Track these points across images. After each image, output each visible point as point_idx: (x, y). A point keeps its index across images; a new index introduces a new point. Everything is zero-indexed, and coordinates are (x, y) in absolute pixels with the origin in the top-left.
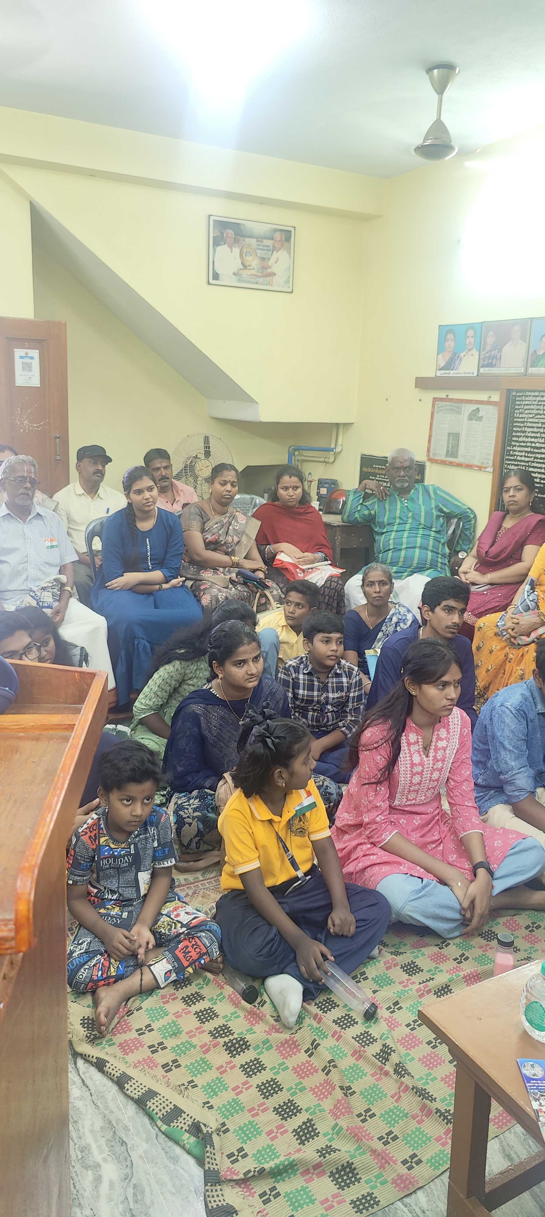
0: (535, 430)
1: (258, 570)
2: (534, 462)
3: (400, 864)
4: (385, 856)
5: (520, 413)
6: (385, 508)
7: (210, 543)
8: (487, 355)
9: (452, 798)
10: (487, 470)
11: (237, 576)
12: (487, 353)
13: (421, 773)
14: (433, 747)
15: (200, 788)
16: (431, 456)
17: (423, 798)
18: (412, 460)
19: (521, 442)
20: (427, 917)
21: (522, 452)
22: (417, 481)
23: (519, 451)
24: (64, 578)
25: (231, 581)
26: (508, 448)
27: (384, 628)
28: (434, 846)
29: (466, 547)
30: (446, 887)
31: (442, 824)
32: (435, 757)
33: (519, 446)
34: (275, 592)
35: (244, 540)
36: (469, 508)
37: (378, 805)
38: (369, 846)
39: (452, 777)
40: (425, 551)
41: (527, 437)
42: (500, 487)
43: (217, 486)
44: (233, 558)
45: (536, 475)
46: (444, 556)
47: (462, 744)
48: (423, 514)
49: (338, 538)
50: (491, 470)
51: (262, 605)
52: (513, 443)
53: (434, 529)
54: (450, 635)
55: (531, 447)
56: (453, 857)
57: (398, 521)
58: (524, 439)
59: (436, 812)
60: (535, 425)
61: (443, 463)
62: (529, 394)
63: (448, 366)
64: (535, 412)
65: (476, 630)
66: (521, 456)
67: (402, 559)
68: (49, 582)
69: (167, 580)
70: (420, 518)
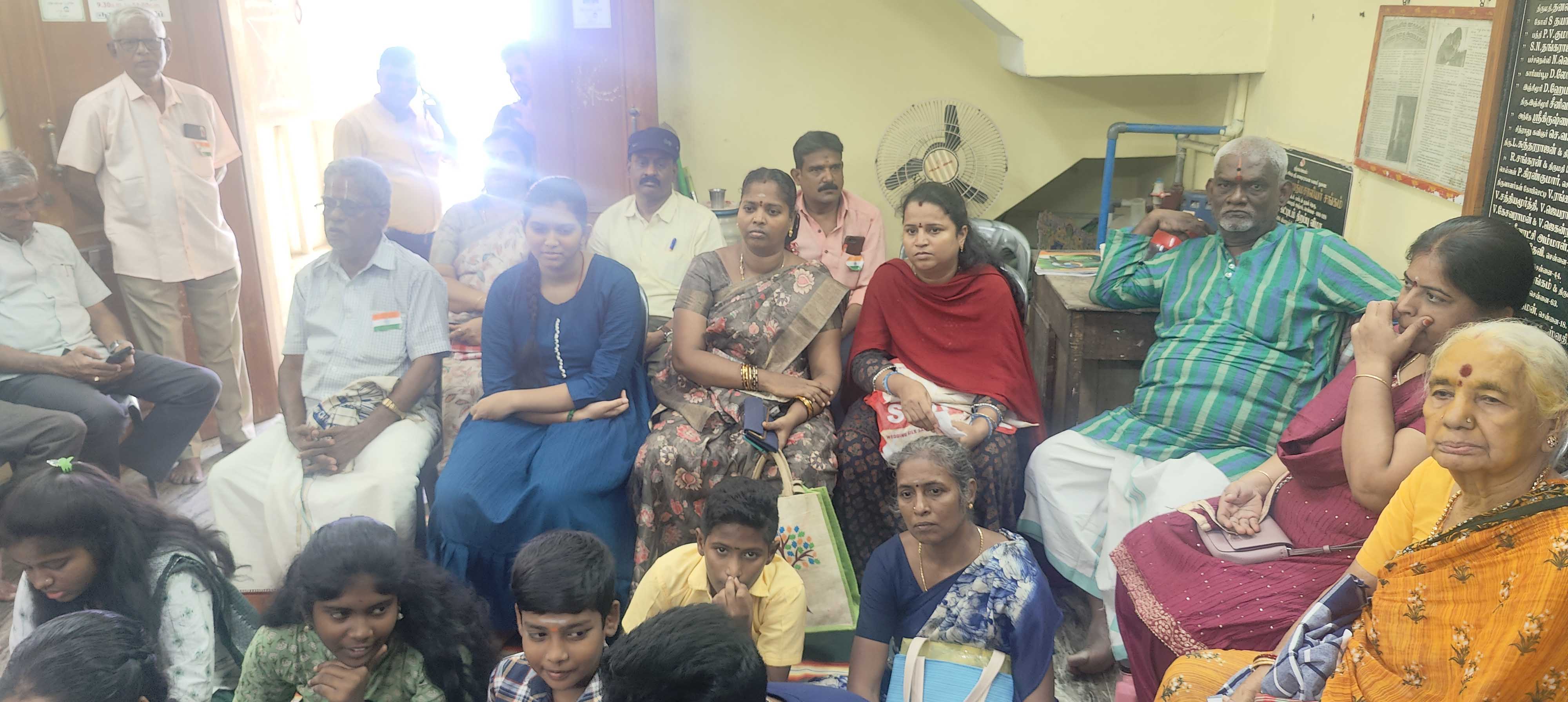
2: (1560, 189)
5: (1546, 41)
6: (1187, 276)
7: (718, 334)
10: (1456, 199)
16: (1364, 152)
19: (1537, 127)
21: (1536, 156)
26: (1508, 143)
33: (1534, 139)
34: (799, 458)
40: (1233, 399)
44: (745, 370)
48: (1256, 304)
49: (1077, 336)
50: (1462, 200)
52: (1519, 130)
53: (1282, 345)
55: (1559, 144)
58: (1544, 119)
61: (1379, 171)
65: (1160, 690)
67: (1169, 412)
69: (580, 404)
70: (1248, 312)
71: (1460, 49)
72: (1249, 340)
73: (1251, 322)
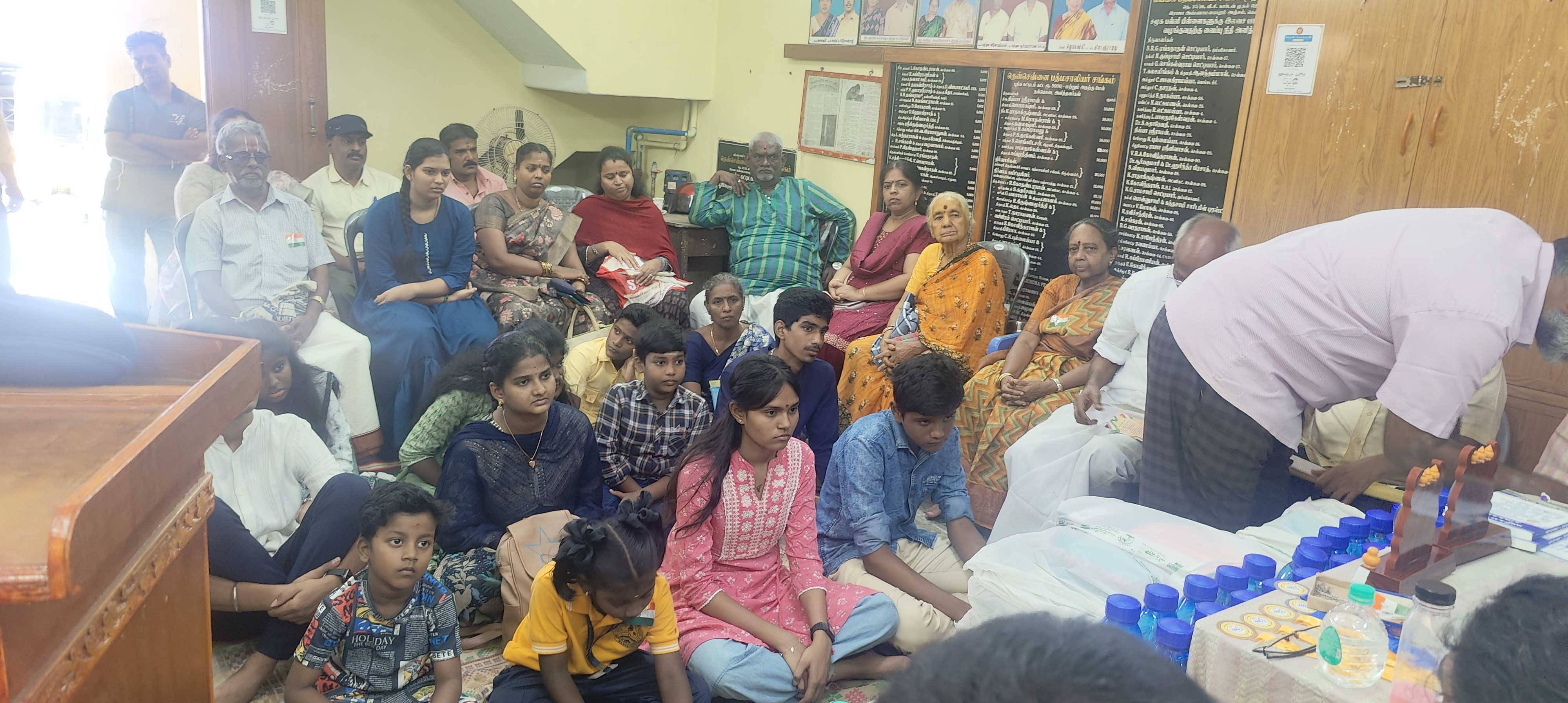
0: (924, 113)
1: (576, 280)
2: (922, 153)
3: (721, 628)
4: (705, 620)
5: (906, 93)
6: (743, 206)
7: (515, 244)
8: (869, 19)
9: (791, 550)
10: (868, 161)
11: (548, 287)
12: (869, 16)
13: (752, 520)
14: (767, 488)
15: (478, 545)
16: (803, 144)
17: (756, 550)
18: (778, 147)
19: (907, 128)
20: (750, 689)
21: (908, 140)
22: (785, 175)
23: (905, 139)
24: (312, 285)
25: (542, 294)
26: (892, 135)
27: (733, 354)
28: (768, 608)
29: (841, 257)
30: (777, 654)
31: (779, 583)
32: (769, 500)
33: (905, 133)
34: (598, 309)
35: (559, 241)
36: (847, 209)
37: (698, 558)
38: (687, 609)
39: (792, 524)
40: (791, 261)
41: (915, 122)
42: (881, 182)
43: (524, 171)
44: (544, 264)
45: (925, 169)
46: (814, 267)
47: (803, 484)
48: (789, 215)
49: (685, 243)
50: (872, 161)
51: (581, 324)
52: (899, 129)
53: (803, 234)
54: (808, 359)
55: (919, 134)
56: (790, 621)
57: (759, 223)
58: (911, 124)
59: (773, 568)
60: (923, 107)
61: (817, 152)
62: (917, 69)
63: (823, 32)
64: (923, 91)
65: (847, 356)
66: (908, 145)
67: (762, 271)
68: (290, 289)
69: (452, 291)
70: (786, 219)
71: (860, 94)
72: (790, 232)
73: (789, 223)
